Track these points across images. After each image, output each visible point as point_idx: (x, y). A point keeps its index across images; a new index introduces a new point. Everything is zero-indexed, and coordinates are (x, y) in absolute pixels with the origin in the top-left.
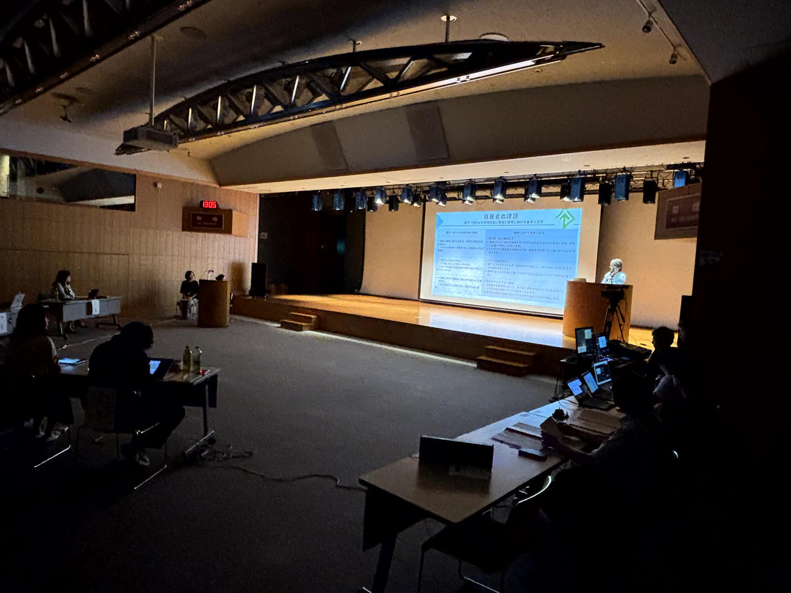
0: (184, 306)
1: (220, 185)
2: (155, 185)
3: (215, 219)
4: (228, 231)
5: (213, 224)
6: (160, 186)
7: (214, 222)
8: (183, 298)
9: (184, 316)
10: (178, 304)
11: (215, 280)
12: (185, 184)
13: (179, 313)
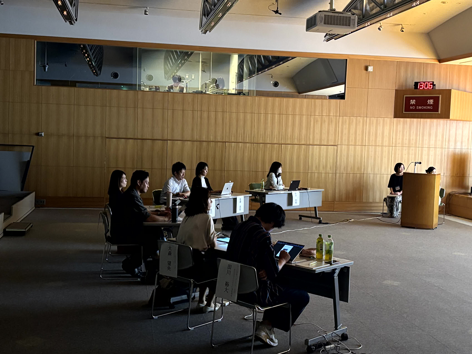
0: (390, 201)
1: (440, 61)
2: (366, 68)
3: (431, 102)
4: (446, 115)
5: (429, 107)
6: (370, 69)
7: (430, 105)
8: (391, 193)
9: (391, 214)
10: (385, 200)
11: (425, 172)
12: (399, 64)
13: (386, 210)
